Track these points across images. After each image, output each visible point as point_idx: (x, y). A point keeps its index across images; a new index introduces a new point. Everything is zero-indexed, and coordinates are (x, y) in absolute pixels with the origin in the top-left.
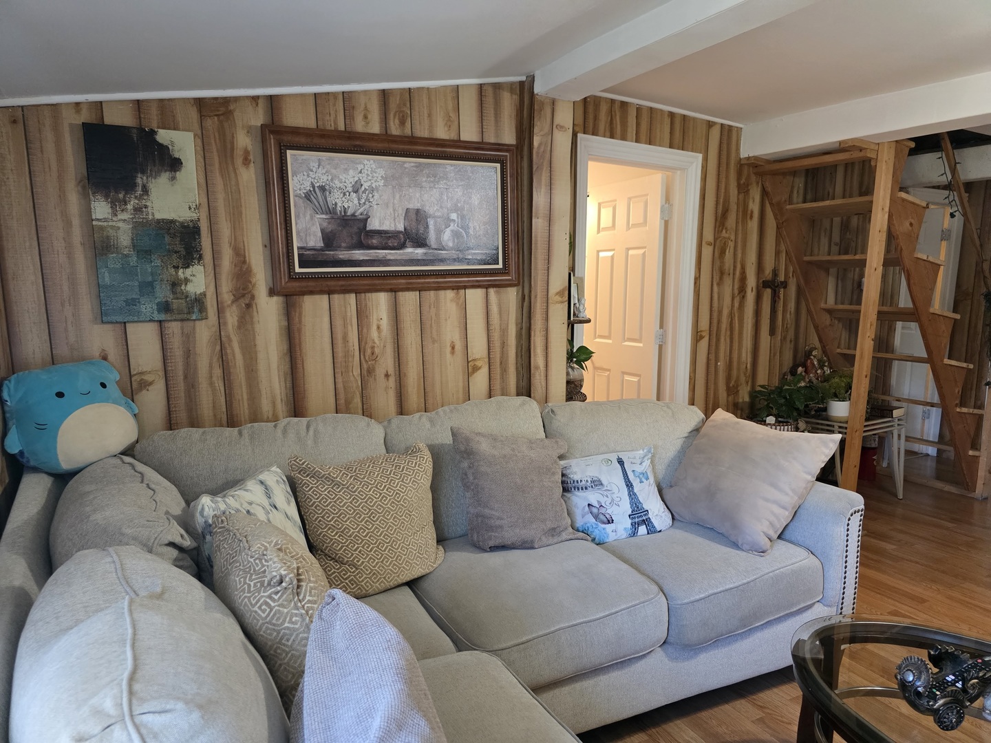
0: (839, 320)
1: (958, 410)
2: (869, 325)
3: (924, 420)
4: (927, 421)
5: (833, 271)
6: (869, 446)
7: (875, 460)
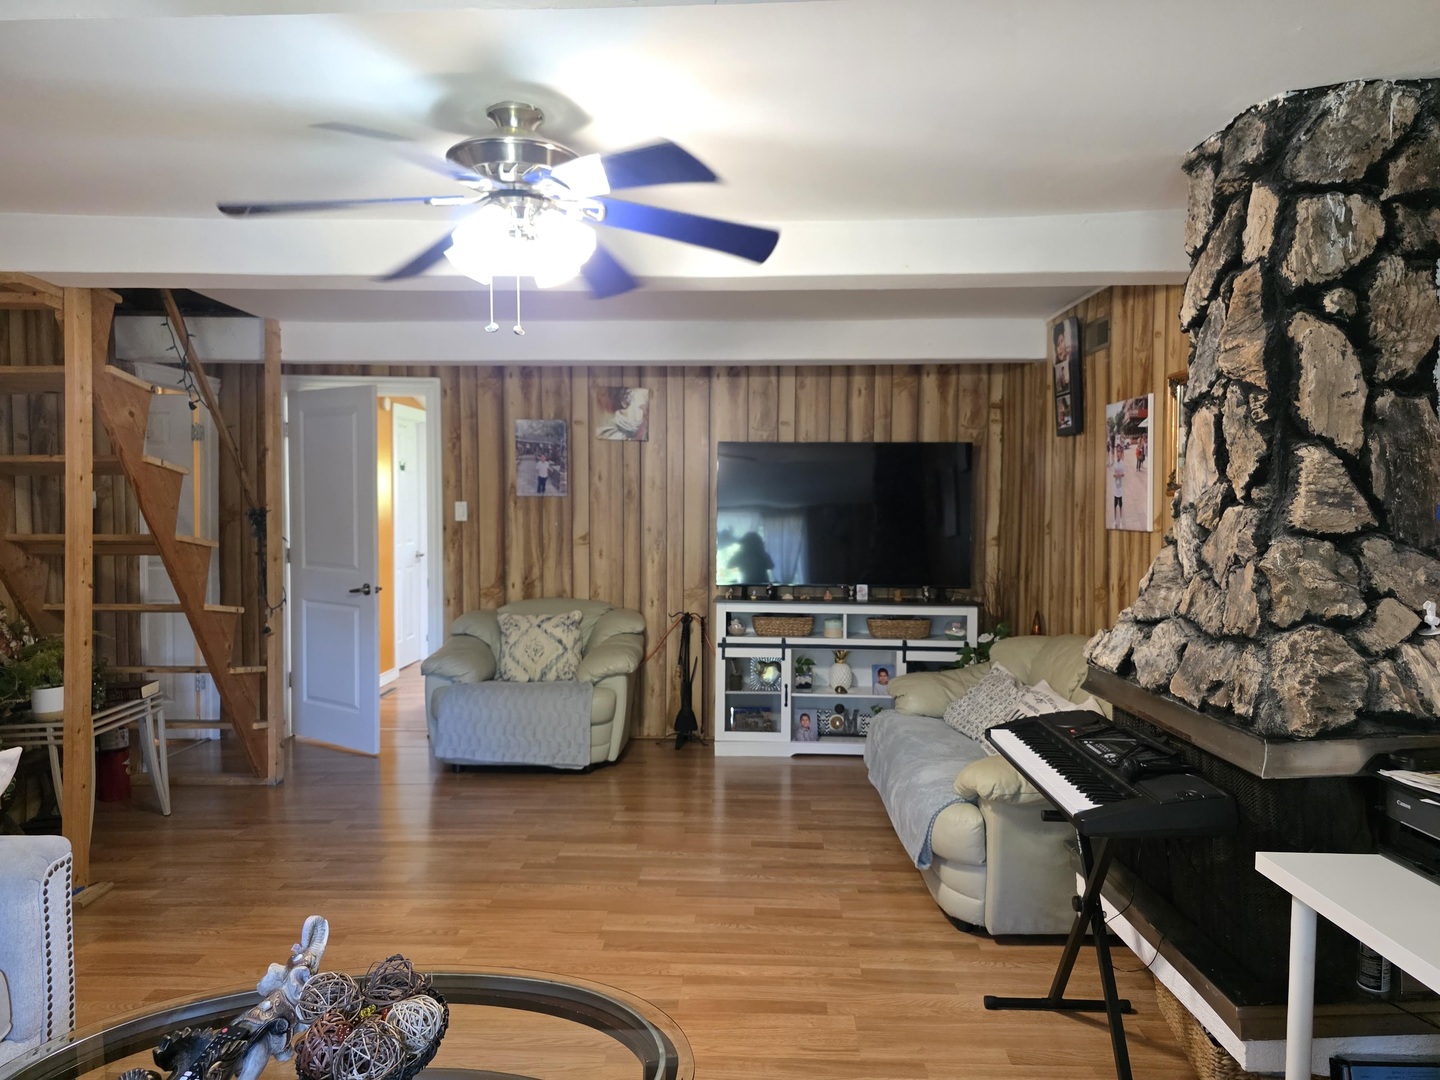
0: (42, 557)
1: (232, 671)
2: (81, 564)
3: (198, 692)
4: (202, 692)
5: (22, 480)
6: (114, 747)
7: (126, 766)
